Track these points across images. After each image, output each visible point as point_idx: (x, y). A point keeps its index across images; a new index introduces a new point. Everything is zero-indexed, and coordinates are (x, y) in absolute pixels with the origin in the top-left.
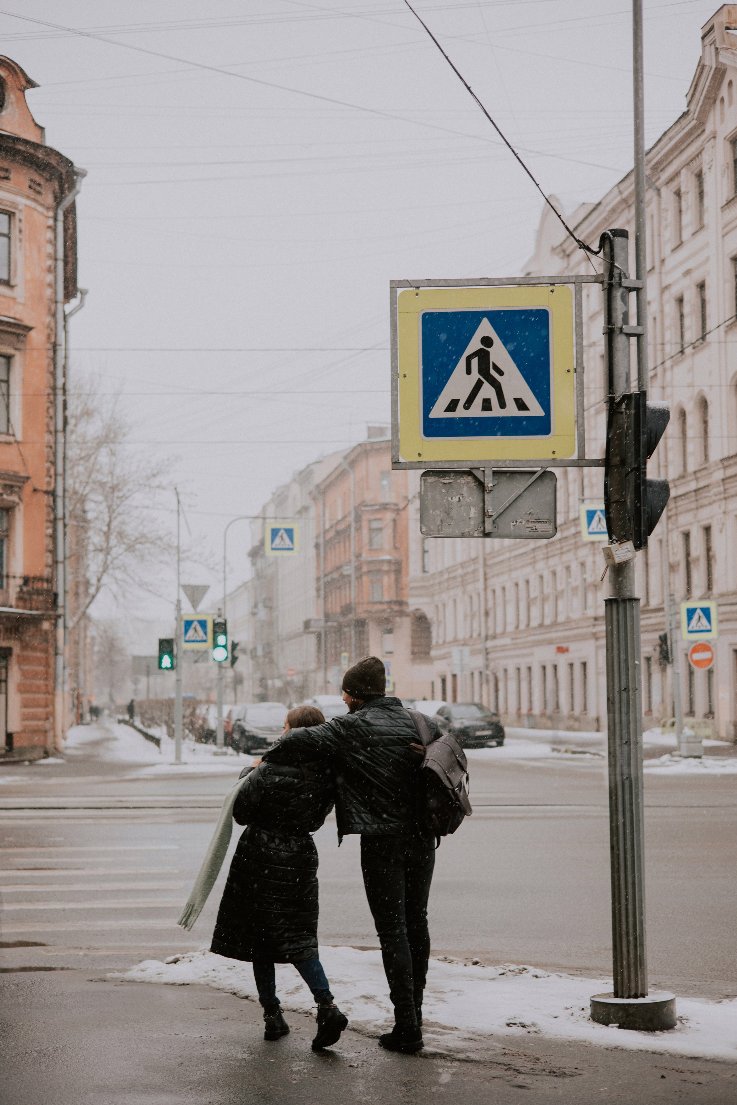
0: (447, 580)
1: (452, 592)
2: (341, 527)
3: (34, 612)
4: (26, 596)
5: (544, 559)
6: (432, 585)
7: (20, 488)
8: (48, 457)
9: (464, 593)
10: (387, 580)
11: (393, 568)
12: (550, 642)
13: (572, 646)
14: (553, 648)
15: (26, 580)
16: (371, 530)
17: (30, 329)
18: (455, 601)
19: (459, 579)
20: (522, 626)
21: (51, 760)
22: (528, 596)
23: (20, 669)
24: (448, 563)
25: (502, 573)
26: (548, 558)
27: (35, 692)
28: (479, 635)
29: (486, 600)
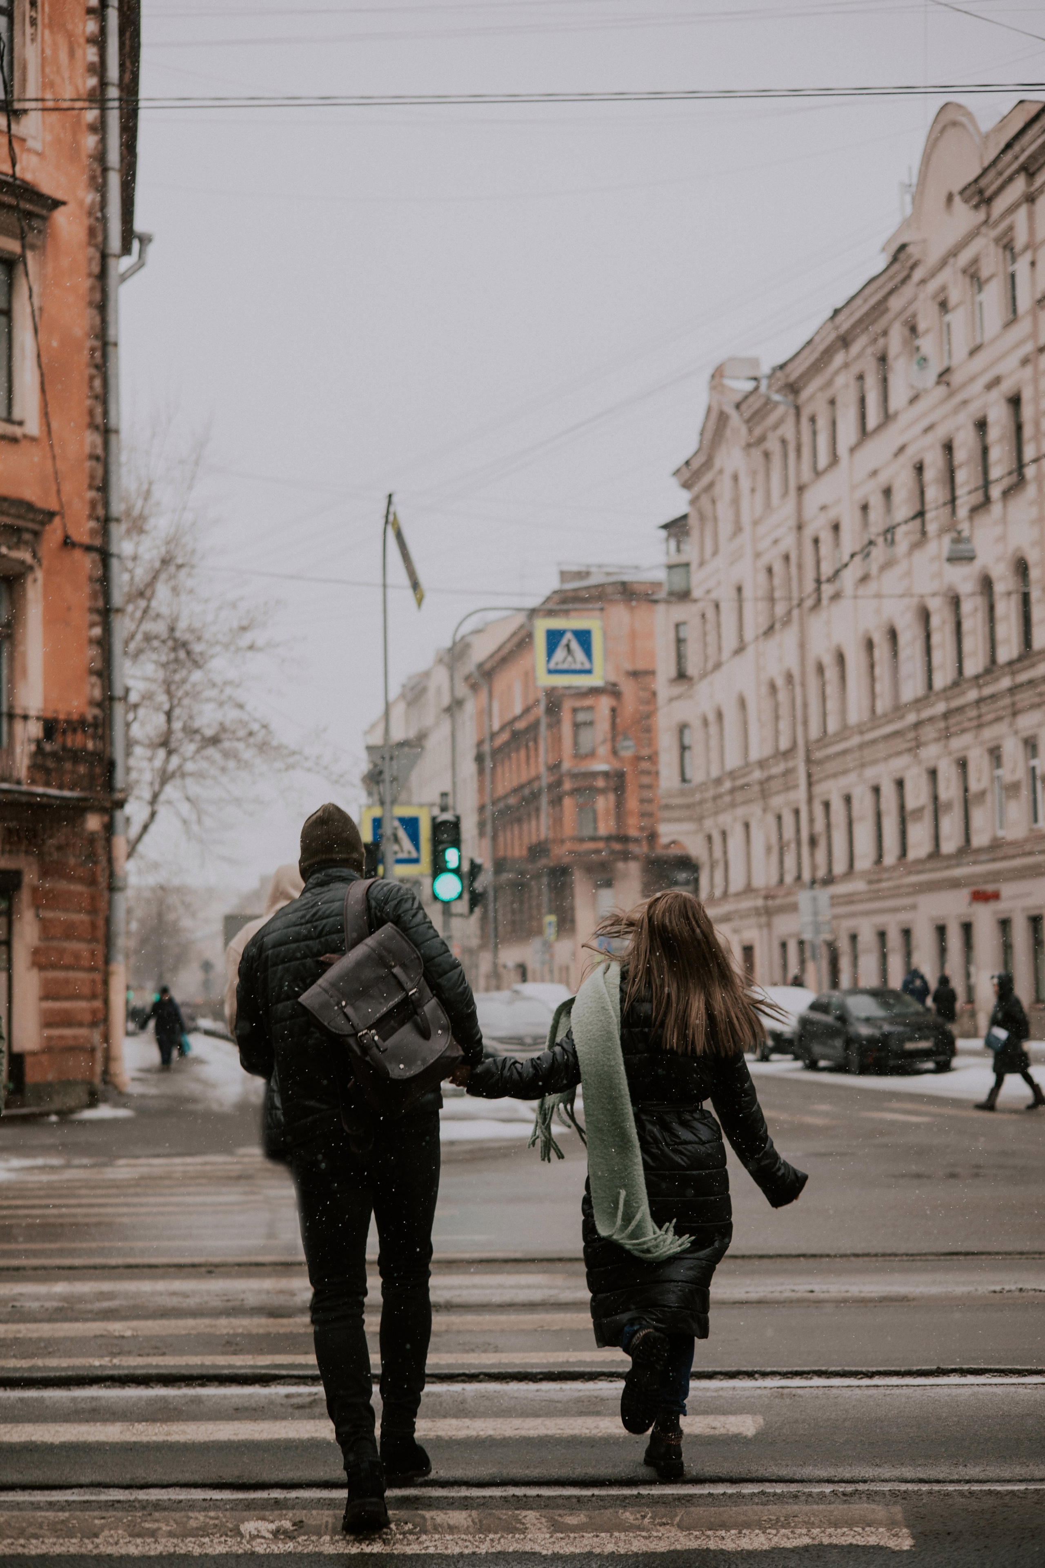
0: (732, 791)
1: (740, 811)
2: (521, 725)
3: (67, 793)
4: (50, 764)
5: (937, 740)
6: (702, 802)
7: (36, 534)
8: (92, 477)
9: (765, 810)
10: (603, 803)
11: (612, 784)
12: (955, 884)
13: (1007, 889)
14: (964, 894)
15: (50, 727)
16: (577, 726)
17: (57, 204)
18: (747, 826)
19: (756, 788)
20: (890, 859)
21: (104, 1112)
22: (902, 807)
23: (37, 916)
24: (733, 761)
25: (845, 772)
26: (947, 737)
27: (67, 968)
28: (799, 878)
29: (811, 821)
